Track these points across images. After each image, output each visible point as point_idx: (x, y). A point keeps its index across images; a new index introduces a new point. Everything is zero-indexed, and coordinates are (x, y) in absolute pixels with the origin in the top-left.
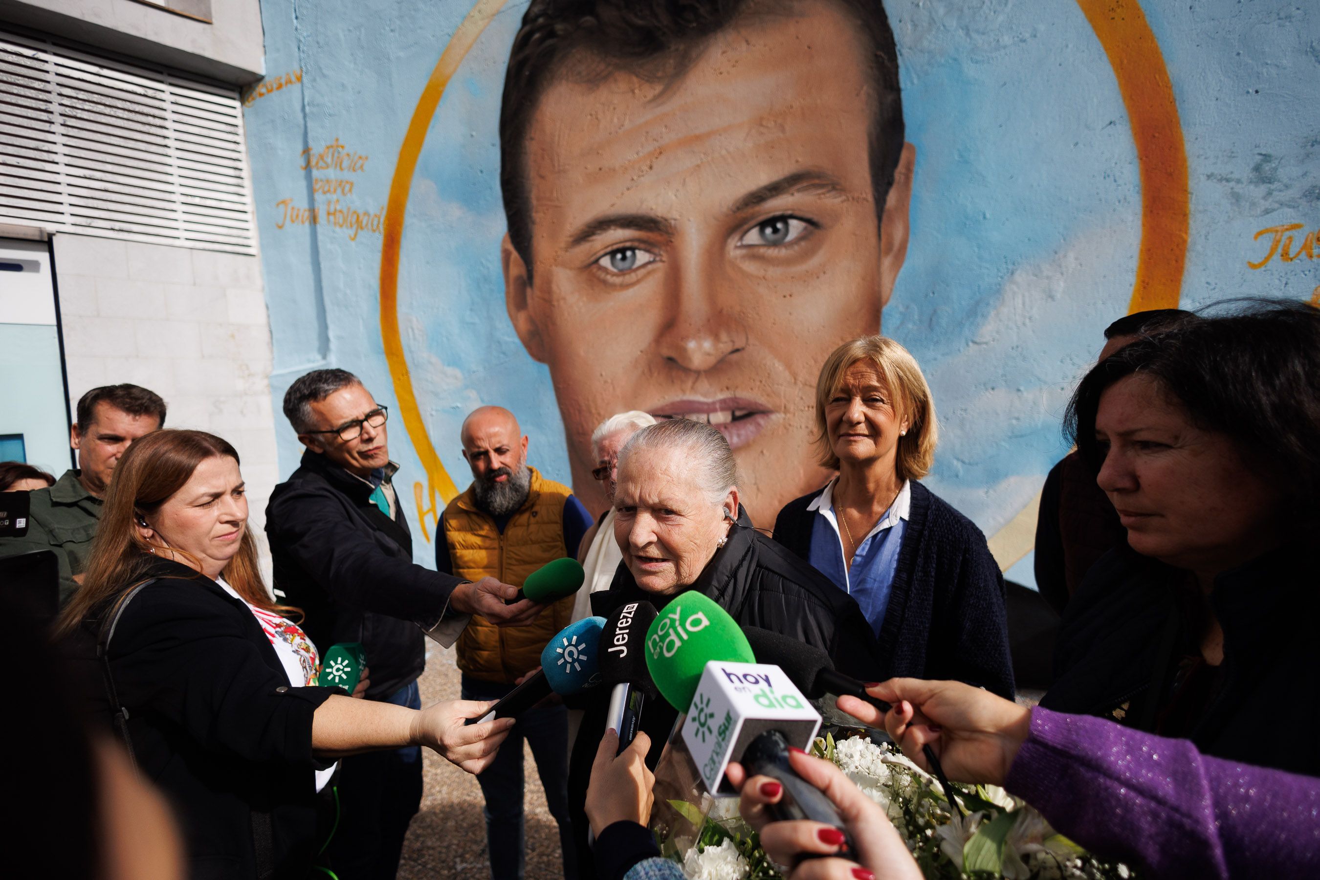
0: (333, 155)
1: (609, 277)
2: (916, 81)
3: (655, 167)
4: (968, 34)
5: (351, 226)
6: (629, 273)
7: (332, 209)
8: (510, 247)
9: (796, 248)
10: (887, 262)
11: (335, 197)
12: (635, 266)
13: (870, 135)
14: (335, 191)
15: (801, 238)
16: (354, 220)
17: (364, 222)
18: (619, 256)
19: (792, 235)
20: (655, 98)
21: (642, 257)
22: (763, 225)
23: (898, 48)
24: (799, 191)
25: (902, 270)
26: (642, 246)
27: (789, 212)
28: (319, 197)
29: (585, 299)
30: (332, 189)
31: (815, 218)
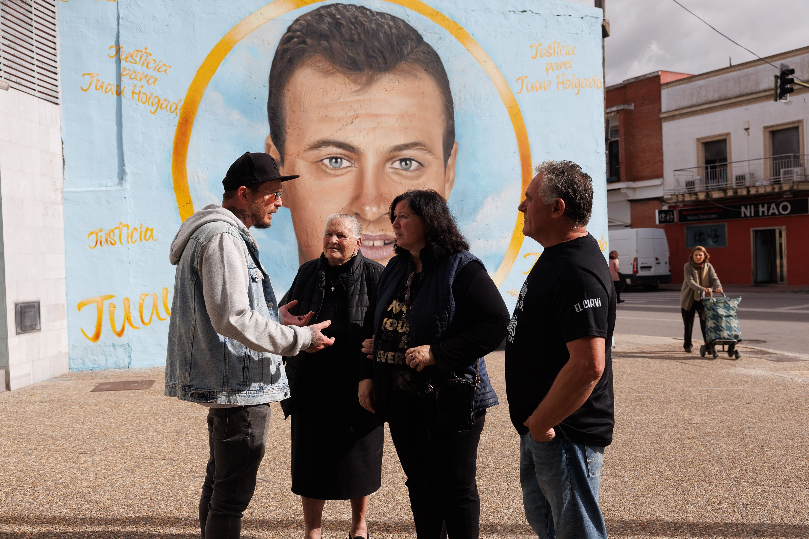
0: (141, 57)
1: (328, 169)
2: (459, 119)
3: (354, 122)
4: (476, 107)
5: (152, 105)
6: (339, 170)
7: (137, 90)
8: (271, 143)
9: (414, 173)
10: (447, 185)
11: (140, 84)
12: (341, 167)
13: (443, 135)
14: (141, 80)
15: (416, 170)
16: (155, 102)
17: (164, 105)
18: (334, 160)
19: (412, 168)
20: (356, 91)
21: (345, 163)
22: (401, 160)
23: (454, 104)
24: (416, 149)
25: (452, 189)
26: (346, 158)
27: (412, 158)
28: (125, 80)
29: (313, 178)
30: (138, 78)
31: (422, 163)
